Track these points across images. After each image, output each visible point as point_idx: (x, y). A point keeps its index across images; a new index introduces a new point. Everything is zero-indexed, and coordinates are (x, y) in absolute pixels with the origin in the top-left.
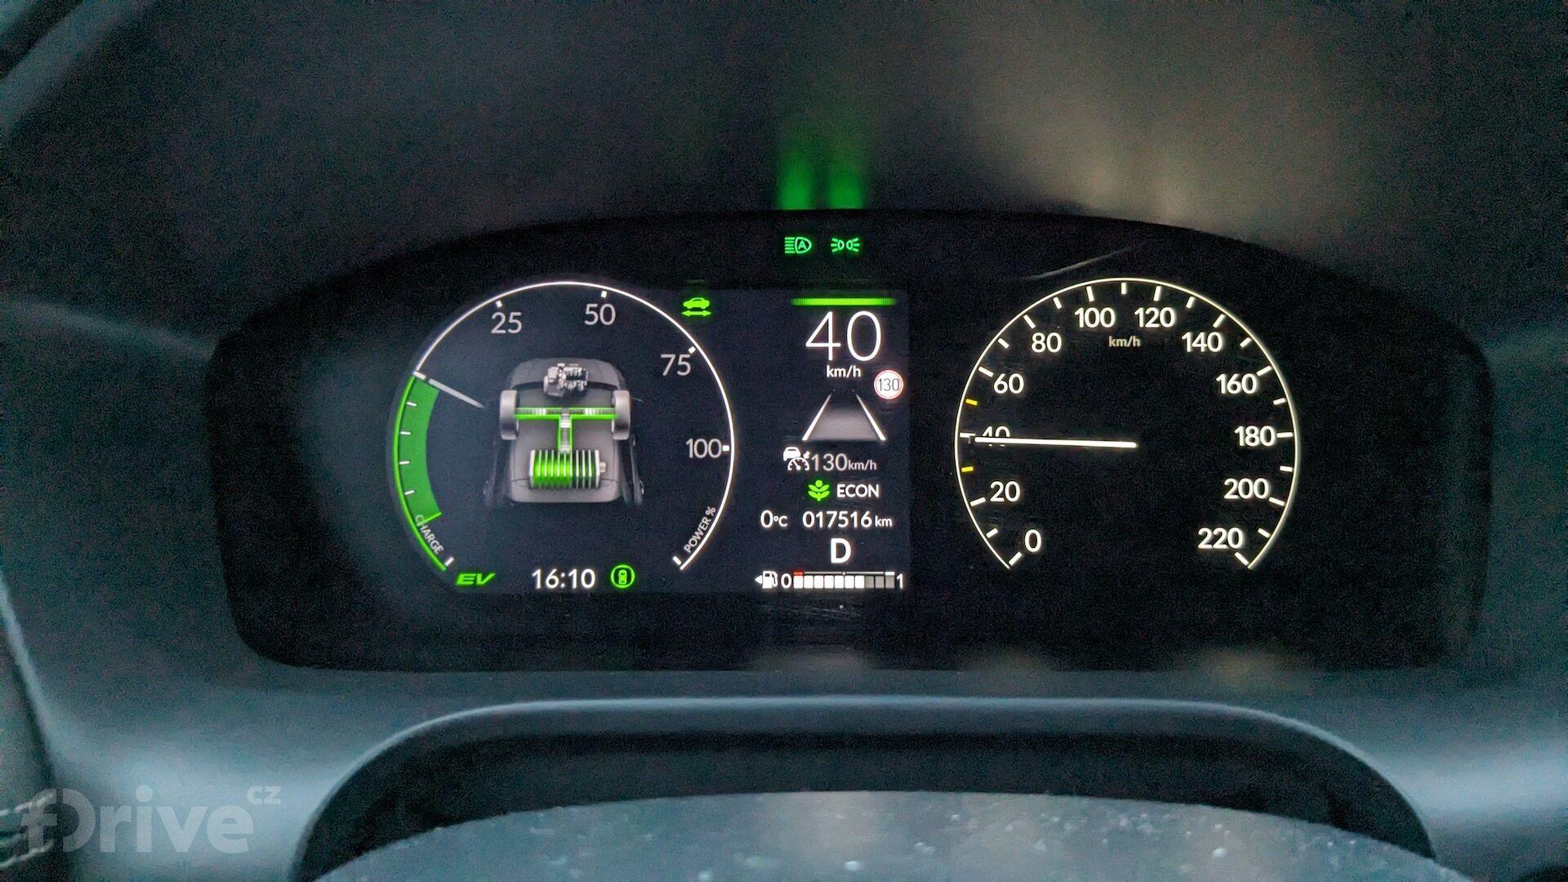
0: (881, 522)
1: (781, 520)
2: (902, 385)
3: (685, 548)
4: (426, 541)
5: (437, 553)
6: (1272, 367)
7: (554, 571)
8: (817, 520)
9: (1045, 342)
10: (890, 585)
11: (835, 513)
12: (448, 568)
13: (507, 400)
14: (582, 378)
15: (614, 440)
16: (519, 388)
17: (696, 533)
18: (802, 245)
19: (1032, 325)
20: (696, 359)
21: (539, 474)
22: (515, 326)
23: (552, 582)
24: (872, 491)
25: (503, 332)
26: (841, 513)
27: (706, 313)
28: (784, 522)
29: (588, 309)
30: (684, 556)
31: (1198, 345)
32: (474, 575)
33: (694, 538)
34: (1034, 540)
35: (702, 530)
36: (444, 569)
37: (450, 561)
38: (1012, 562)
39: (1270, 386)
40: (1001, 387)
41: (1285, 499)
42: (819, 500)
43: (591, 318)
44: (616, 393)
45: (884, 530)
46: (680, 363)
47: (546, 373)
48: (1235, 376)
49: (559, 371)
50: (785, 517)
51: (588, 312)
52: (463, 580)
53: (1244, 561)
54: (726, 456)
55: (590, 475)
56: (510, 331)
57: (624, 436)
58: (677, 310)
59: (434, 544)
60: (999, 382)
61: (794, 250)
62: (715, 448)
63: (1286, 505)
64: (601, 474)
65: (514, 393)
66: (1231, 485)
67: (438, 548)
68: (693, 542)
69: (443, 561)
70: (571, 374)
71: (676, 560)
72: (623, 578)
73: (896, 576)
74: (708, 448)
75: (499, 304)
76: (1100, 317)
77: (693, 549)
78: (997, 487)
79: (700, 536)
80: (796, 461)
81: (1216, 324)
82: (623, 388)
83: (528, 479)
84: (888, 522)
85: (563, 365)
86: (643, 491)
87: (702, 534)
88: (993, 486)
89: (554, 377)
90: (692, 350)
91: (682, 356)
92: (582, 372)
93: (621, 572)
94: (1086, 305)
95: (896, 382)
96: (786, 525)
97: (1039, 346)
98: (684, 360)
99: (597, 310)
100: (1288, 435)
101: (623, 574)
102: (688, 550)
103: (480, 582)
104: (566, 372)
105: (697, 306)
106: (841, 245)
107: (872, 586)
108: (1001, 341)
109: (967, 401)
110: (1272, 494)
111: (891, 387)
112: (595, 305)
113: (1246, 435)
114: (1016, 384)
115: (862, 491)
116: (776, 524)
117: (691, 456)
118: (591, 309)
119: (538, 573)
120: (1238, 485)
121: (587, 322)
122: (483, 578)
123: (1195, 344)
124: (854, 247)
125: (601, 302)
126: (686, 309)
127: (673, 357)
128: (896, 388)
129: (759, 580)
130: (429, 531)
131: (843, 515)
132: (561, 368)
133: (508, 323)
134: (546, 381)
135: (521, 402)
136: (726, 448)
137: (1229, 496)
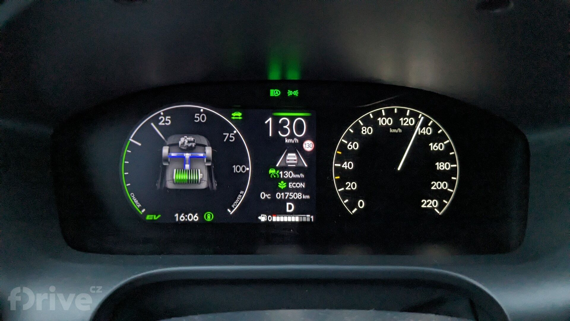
0: (305, 197)
1: (268, 196)
2: (313, 146)
3: (232, 206)
4: (135, 203)
5: (139, 208)
6: (449, 141)
7: (183, 214)
8: (282, 196)
9: (367, 130)
10: (308, 220)
11: (288, 193)
12: (143, 213)
13: (165, 150)
14: (194, 142)
15: (206, 166)
16: (170, 145)
17: (236, 201)
18: (277, 93)
19: (362, 124)
20: (236, 135)
21: (177, 178)
22: (168, 122)
23: (182, 218)
24: (302, 185)
25: (164, 124)
26: (291, 193)
27: (240, 118)
28: (269, 196)
29: (196, 116)
30: (232, 209)
31: (423, 132)
32: (153, 216)
33: (235, 202)
34: (361, 204)
35: (239, 199)
36: (142, 213)
37: (144, 210)
38: (353, 212)
39: (449, 148)
40: (350, 147)
41: (453, 189)
42: (282, 188)
43: (197, 119)
44: (206, 148)
45: (306, 200)
46: (231, 137)
47: (180, 140)
48: (436, 144)
49: (185, 139)
50: (270, 195)
51: (196, 117)
52: (149, 217)
53: (438, 212)
54: (248, 172)
55: (197, 178)
56: (166, 124)
57: (210, 164)
58: (229, 117)
59: (138, 204)
60: (349, 145)
61: (274, 94)
62: (244, 169)
63: (453, 191)
64: (201, 178)
65: (168, 147)
66: (434, 184)
67: (139, 206)
68: (235, 204)
69: (141, 210)
70: (189, 141)
71: (229, 210)
72: (209, 217)
73: (310, 217)
74: (241, 169)
75: (162, 114)
76: (387, 121)
77: (235, 207)
78: (348, 184)
79: (238, 201)
80: (274, 174)
81: (429, 124)
82: (209, 146)
83: (173, 180)
84: (308, 197)
85: (186, 137)
86: (216, 185)
87: (239, 201)
88: (347, 184)
89: (183, 141)
90: (235, 132)
91: (231, 134)
92: (194, 140)
93: (208, 215)
94: (382, 117)
95: (311, 145)
96: (270, 198)
97: (364, 132)
98: (232, 135)
99: (199, 116)
100: (455, 166)
101: (209, 216)
102: (233, 207)
103: (155, 218)
104: (187, 140)
105: (237, 115)
106: (291, 93)
107: (301, 220)
108: (350, 130)
109: (337, 152)
110: (449, 187)
111: (309, 146)
112: (198, 114)
113: (439, 166)
114: (356, 146)
115: (298, 185)
116: (266, 197)
117: (235, 172)
118: (197, 116)
119: (177, 215)
120: (436, 184)
121: (195, 121)
122: (156, 216)
123: (421, 132)
124: (296, 94)
125: (201, 113)
126: (233, 116)
127: (228, 134)
128: (311, 147)
129: (259, 218)
130: (136, 199)
131: (291, 194)
132: (185, 138)
133: (166, 121)
134: (180, 143)
135: (170, 151)
136: (248, 169)
137: (433, 188)
